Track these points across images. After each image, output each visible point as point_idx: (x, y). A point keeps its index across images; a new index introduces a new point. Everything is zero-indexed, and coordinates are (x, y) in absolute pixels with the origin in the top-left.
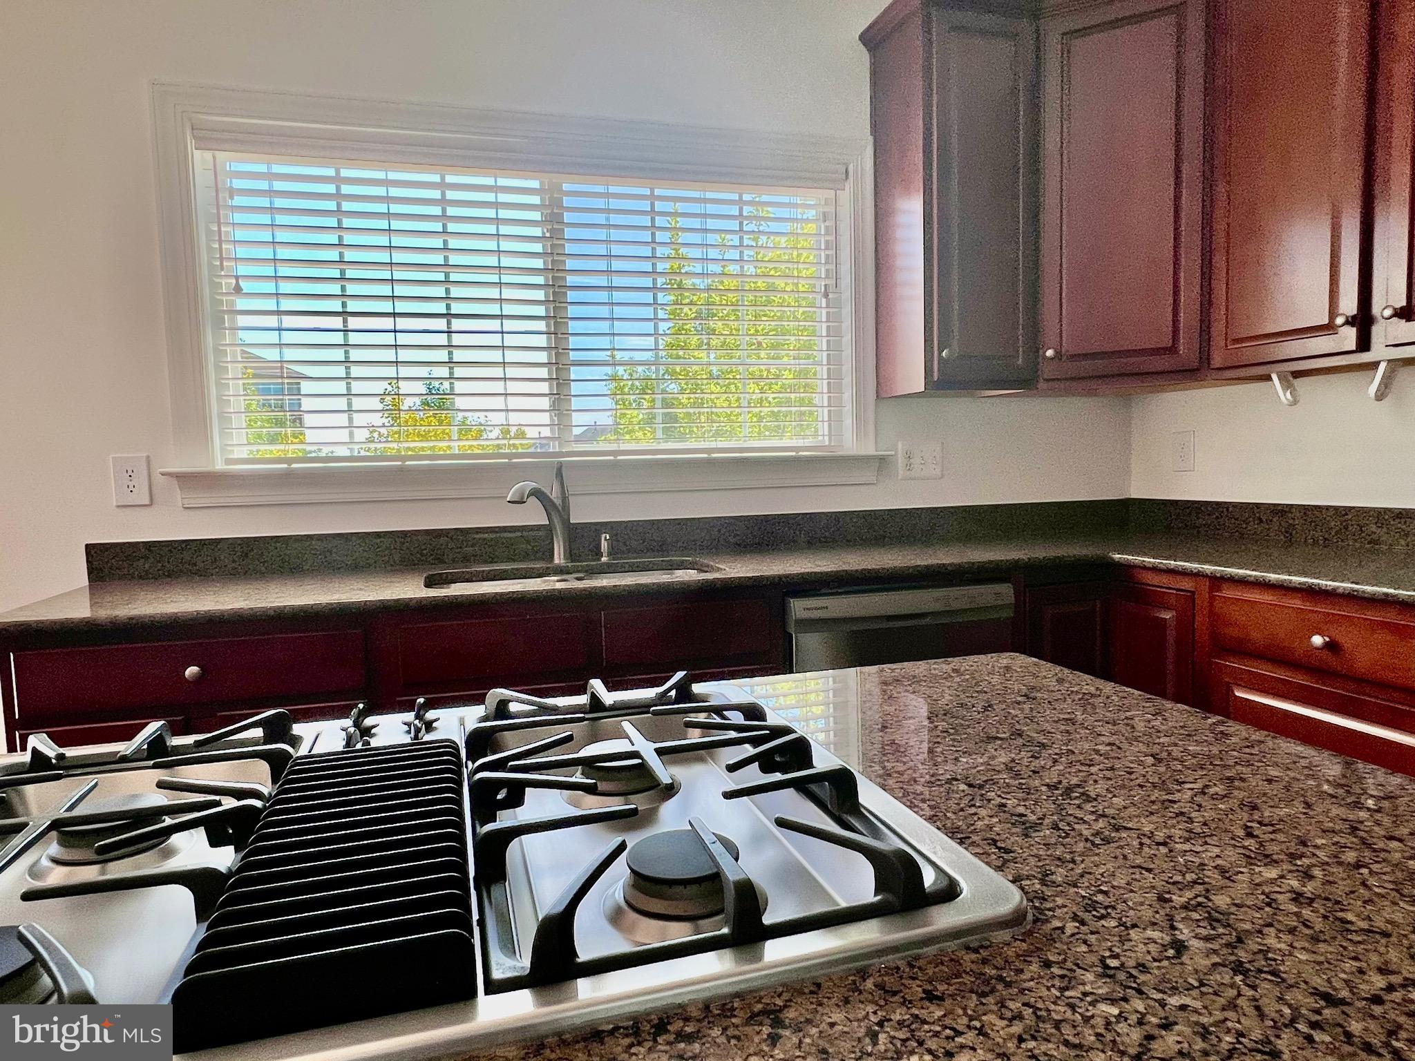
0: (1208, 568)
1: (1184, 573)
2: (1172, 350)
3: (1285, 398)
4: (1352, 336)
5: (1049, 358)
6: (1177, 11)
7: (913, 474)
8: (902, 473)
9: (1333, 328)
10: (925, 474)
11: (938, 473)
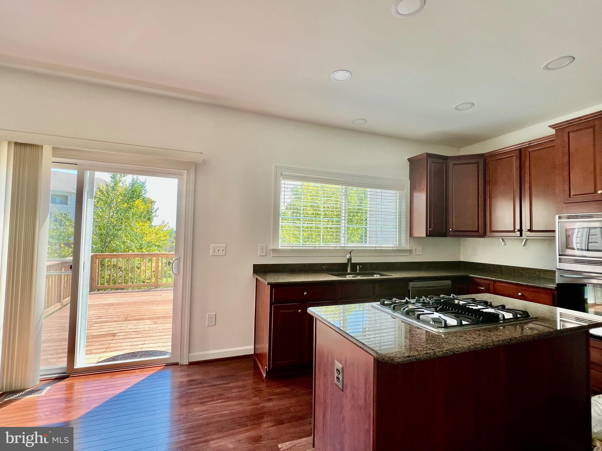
0: (493, 279)
1: (488, 280)
2: (478, 231)
3: (503, 243)
4: (518, 233)
5: (450, 231)
6: (478, 163)
7: (417, 254)
8: (414, 253)
9: (514, 231)
10: (419, 254)
11: (421, 254)
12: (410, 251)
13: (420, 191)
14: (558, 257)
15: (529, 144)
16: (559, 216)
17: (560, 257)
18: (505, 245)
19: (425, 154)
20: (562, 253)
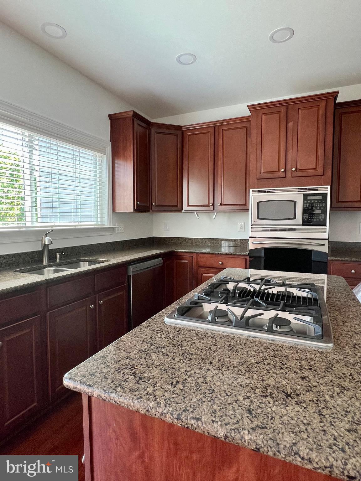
2: (176, 206)
3: (197, 217)
4: (212, 208)
5: (153, 205)
6: (177, 135)
7: (119, 232)
8: (117, 232)
9: (208, 205)
10: (121, 232)
11: (123, 232)
12: (112, 229)
13: (125, 159)
14: (250, 227)
15: (222, 123)
16: (252, 191)
17: (252, 227)
18: (199, 218)
19: (132, 112)
20: (255, 223)
